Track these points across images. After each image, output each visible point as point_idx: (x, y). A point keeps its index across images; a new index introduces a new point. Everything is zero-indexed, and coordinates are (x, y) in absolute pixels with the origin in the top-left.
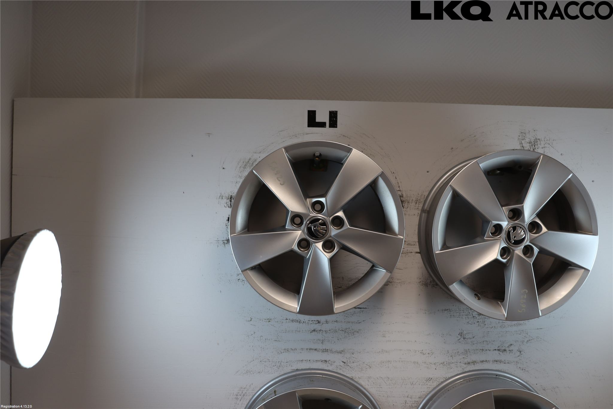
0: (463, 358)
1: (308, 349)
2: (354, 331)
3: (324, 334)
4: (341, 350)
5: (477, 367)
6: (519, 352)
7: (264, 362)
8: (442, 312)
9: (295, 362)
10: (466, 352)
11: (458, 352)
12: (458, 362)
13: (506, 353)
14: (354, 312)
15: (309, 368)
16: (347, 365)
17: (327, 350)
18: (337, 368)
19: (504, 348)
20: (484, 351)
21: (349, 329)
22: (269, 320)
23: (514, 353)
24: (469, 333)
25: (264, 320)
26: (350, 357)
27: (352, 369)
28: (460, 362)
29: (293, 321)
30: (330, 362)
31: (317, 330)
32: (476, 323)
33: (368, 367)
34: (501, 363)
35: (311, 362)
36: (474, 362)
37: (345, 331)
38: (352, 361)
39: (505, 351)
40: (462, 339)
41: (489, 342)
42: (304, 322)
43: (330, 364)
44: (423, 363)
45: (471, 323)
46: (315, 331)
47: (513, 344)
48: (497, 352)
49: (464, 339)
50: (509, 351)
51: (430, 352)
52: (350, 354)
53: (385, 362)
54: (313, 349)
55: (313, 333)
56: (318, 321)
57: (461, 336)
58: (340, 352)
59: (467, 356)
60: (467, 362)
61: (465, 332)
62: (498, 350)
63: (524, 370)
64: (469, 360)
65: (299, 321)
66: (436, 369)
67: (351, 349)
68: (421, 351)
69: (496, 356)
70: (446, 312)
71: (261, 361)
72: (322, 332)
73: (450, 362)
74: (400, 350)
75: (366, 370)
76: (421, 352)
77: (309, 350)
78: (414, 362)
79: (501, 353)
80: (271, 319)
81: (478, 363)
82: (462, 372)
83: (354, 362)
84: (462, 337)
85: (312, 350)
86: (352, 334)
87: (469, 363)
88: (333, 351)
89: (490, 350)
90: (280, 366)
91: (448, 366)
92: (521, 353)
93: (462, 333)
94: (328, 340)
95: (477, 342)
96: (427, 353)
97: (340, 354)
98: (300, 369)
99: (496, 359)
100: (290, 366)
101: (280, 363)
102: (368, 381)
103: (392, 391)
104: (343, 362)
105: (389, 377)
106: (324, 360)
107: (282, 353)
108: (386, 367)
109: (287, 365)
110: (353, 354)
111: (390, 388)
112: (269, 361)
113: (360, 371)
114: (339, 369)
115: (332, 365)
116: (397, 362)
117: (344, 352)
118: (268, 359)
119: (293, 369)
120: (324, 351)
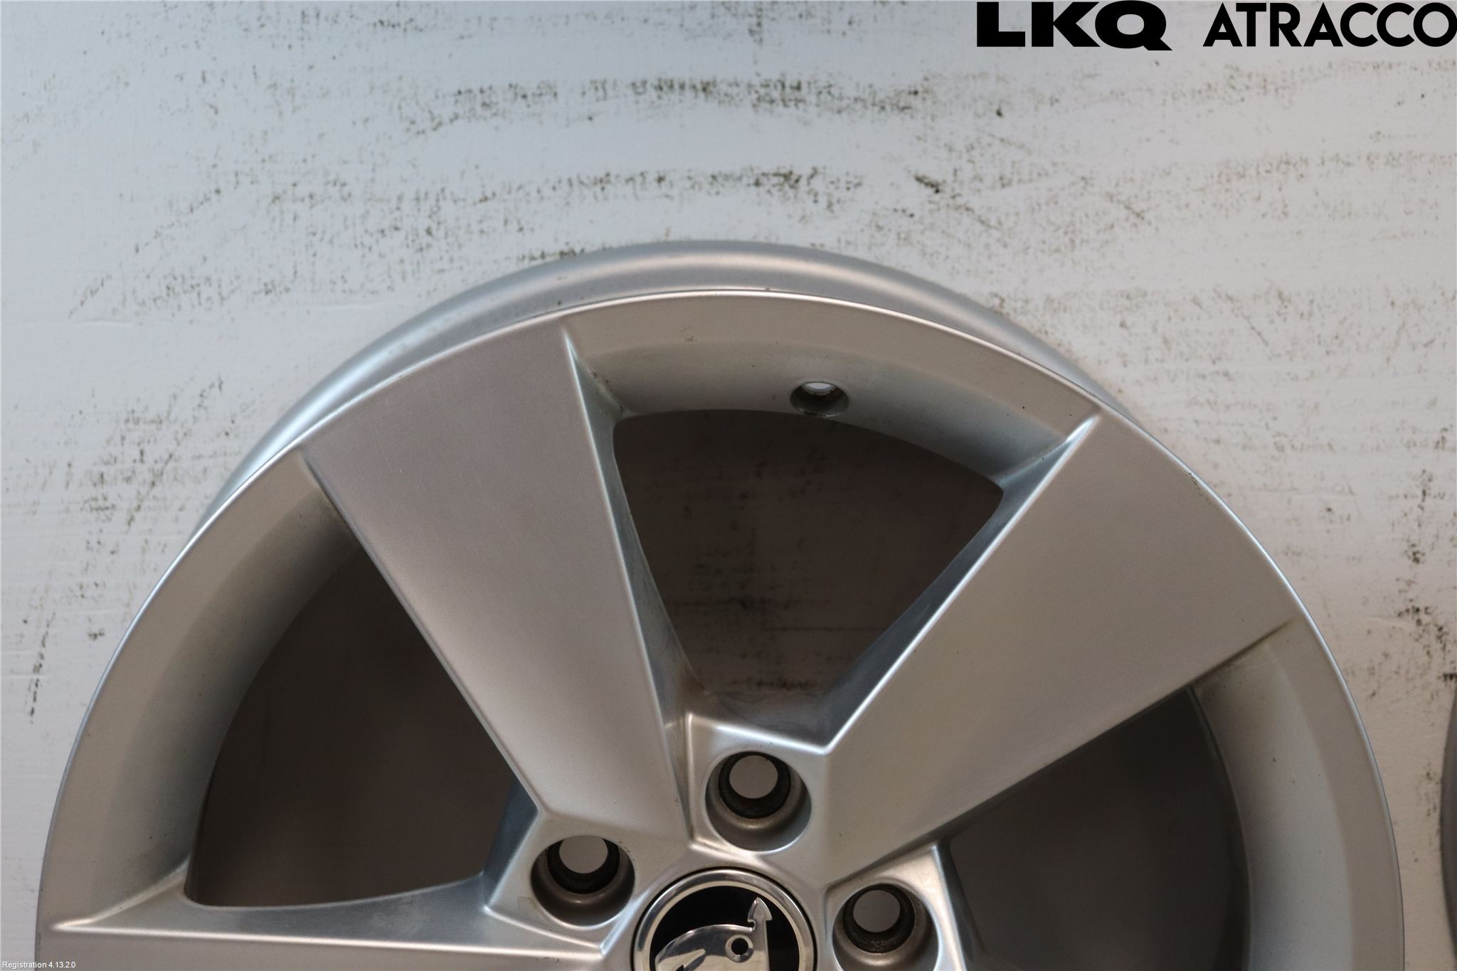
1: (645, 84)
4: (904, 84)
7: (300, 209)
9: (547, 191)
15: (663, 238)
16: (957, 208)
17: (798, 88)
18: (879, 228)
26: (978, 140)
27: (996, 234)
30: (818, 184)
33: (1123, 213)
35: (675, 192)
38: (991, 174)
43: (823, 201)
52: (977, 115)
53: (1252, 172)
54: (682, 87)
58: (901, 103)
71: (276, 198)
75: (1104, 236)
77: (653, 94)
83: (1008, 174)
85: (675, 96)
88: (841, 98)
90: (429, 232)
94: (801, 9)
97: (895, 120)
98: (589, 249)
100: (513, 227)
101: (426, 206)
102: (1123, 325)
103: (1316, 406)
104: (919, 179)
105: (1286, 294)
106: (776, 175)
107: (440, 124)
108: (1264, 216)
109: (484, 226)
110: (999, 114)
111: (1296, 378)
112: (344, 199)
113: (1058, 250)
114: (893, 235)
115: (836, 208)
116: (1348, 164)
117: (929, 102)
118: (332, 177)
119: (537, 254)
120: (772, 102)
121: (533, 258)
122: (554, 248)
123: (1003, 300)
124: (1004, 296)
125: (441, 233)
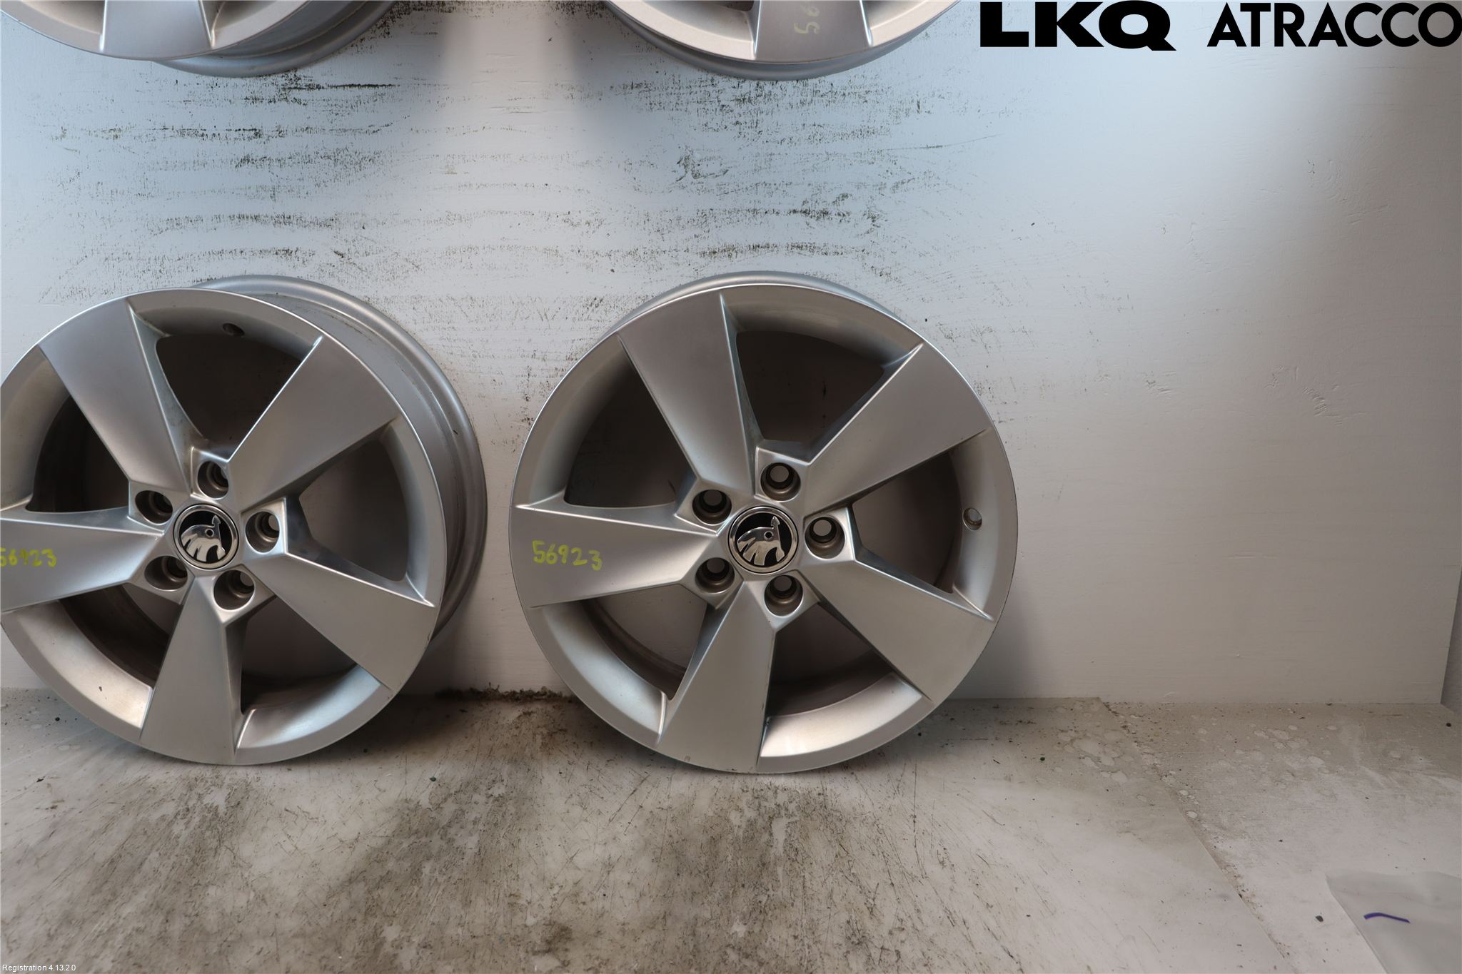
0: (695, 236)
1: (234, 216)
2: (360, 157)
3: (276, 169)
4: (328, 216)
5: (740, 263)
6: (868, 218)
7: (115, 262)
8: (625, 94)
9: (201, 256)
10: (704, 216)
11: (679, 219)
12: (679, 249)
13: (827, 221)
14: (356, 99)
16: (350, 263)
17: (290, 218)
18: (322, 271)
19: (821, 207)
20: (758, 216)
21: (346, 152)
22: (116, 134)
23: (853, 222)
24: (710, 159)
25: (101, 134)
26: (356, 238)
27: (365, 273)
28: (687, 250)
29: (182, 133)
30: (299, 254)
31: (254, 158)
32: (730, 126)
33: (412, 266)
34: (813, 252)
35: (247, 257)
36: (730, 251)
37: (333, 157)
38: (362, 251)
39: (826, 217)
40: (689, 175)
41: (773, 186)
42: (214, 134)
43: (301, 261)
44: (572, 251)
45: (716, 128)
46: (249, 161)
47: (849, 193)
48: (800, 218)
49: (695, 177)
50: (839, 215)
51: (592, 219)
52: (356, 229)
53: (458, 251)
54: (247, 217)
55: (245, 167)
56: (255, 130)
57: (685, 167)
58: (328, 224)
59: (706, 229)
60: (706, 250)
61: (697, 156)
62: (805, 212)
63: (884, 277)
64: (713, 243)
65: (201, 132)
66: (613, 271)
67: (357, 213)
68: (564, 215)
69: (798, 230)
70: (635, 91)
71: (106, 259)
72: (268, 162)
73: (654, 249)
74: (501, 213)
75: (406, 275)
76: (564, 217)
77: (237, 220)
78: (546, 250)
79: (813, 221)
80: (120, 130)
81: (742, 252)
82: (693, 280)
83: (368, 251)
84: (690, 172)
85: (245, 221)
86: (357, 167)
87: (715, 252)
88: (305, 222)
89: (778, 213)
90: (160, 271)
91: (650, 263)
92: (877, 222)
93: (687, 158)
94: (289, 188)
95: (737, 188)
96: (584, 221)
97: (326, 230)
98: (217, 278)
99: (800, 241)
100: (190, 269)
101: (159, 262)
102: (414, 309)
103: (487, 341)
104: (336, 252)
105: (473, 298)
106: (283, 250)
107: (162, 232)
108: (464, 268)
109: (180, 269)
110: (364, 228)
111: (479, 330)
112: (129, 259)
113: (388, 280)
114: (327, 273)
115: (306, 263)
116: (494, 249)
117: (338, 223)
118: (125, 251)
119: (199, 280)
120: (280, 223)
121: (197, 281)
122: (205, 277)
123: (369, 299)
124: (370, 297)
125: (165, 272)
